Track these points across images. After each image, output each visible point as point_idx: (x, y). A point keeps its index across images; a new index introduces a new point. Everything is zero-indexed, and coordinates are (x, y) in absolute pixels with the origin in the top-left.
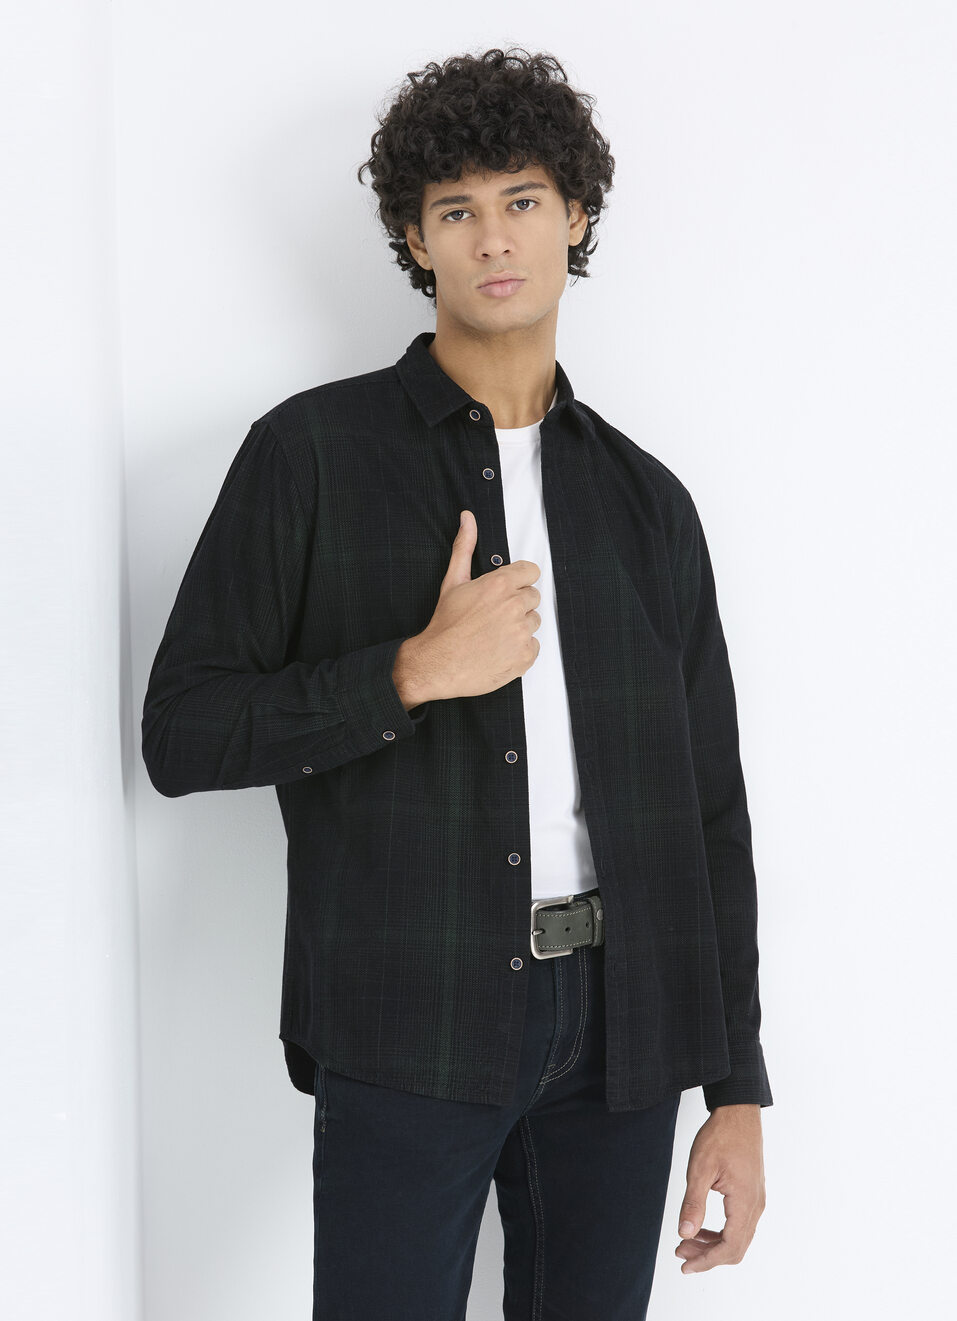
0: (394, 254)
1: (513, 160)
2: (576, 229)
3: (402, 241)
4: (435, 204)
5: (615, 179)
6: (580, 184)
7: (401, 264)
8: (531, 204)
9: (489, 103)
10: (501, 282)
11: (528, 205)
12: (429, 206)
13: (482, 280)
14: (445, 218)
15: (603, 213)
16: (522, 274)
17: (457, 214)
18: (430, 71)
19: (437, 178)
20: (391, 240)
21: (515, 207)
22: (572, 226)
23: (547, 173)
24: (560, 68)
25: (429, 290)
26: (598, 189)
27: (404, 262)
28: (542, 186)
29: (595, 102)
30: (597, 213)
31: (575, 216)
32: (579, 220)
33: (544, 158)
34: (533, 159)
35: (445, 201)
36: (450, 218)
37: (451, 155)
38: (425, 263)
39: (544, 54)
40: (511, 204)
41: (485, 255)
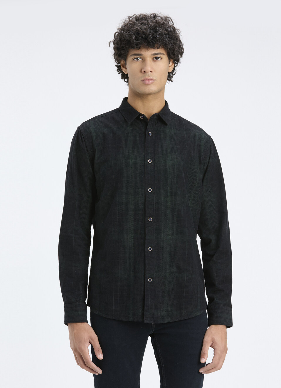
0: (117, 68)
1: (156, 45)
2: (171, 67)
3: (119, 65)
4: (132, 55)
5: (183, 55)
6: (174, 55)
7: (118, 72)
8: (160, 59)
9: (151, 28)
10: (148, 80)
11: (158, 59)
12: (130, 55)
13: (143, 79)
14: (134, 59)
15: (179, 64)
16: (154, 78)
17: (137, 59)
18: (134, 17)
19: (133, 48)
20: (116, 64)
21: (155, 59)
22: (170, 67)
23: (165, 50)
24: (172, 20)
25: (126, 80)
26: (178, 57)
27: (119, 71)
28: (163, 54)
29: (181, 32)
30: (177, 64)
31: (171, 64)
32: (172, 65)
33: (165, 46)
34: (162, 46)
35: (135, 55)
36: (135, 60)
37: (138, 42)
38: (125, 72)
39: (168, 16)
40: (154, 58)
41: (145, 72)
